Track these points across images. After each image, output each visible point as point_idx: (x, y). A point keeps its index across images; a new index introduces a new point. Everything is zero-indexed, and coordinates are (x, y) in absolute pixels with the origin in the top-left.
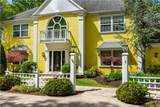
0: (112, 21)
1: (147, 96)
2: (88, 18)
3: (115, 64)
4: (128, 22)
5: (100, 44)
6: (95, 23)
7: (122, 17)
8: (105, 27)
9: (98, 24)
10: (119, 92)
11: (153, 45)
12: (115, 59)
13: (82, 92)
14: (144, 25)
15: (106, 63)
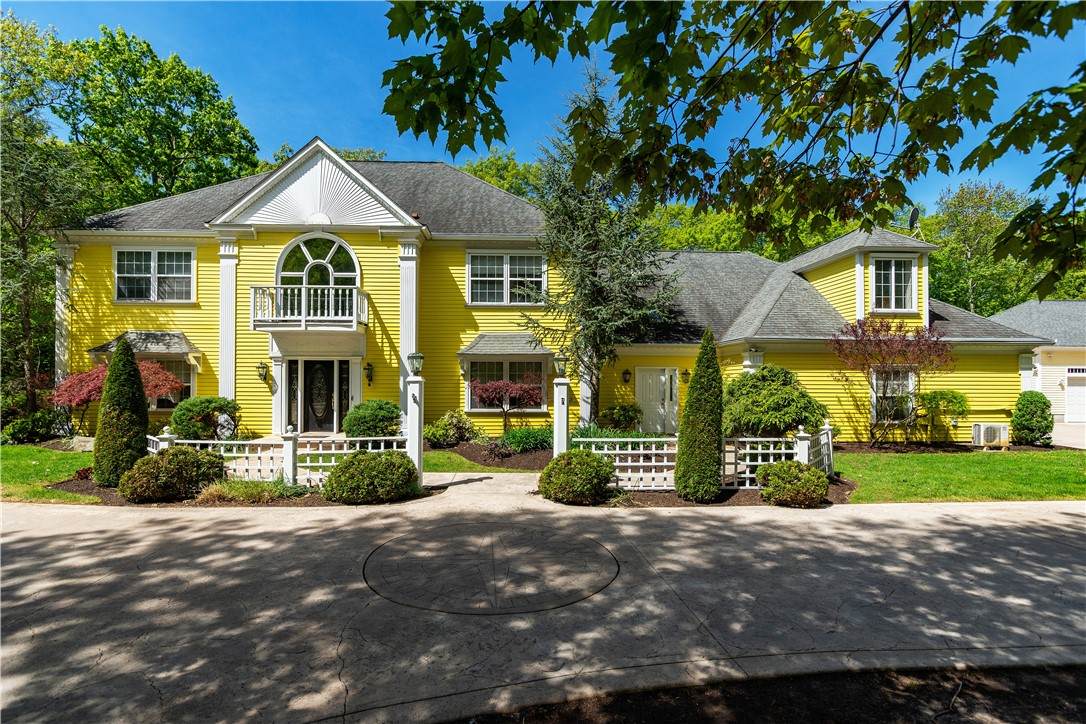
0: (506, 268)
1: (612, 485)
2: (430, 254)
3: (514, 402)
4: (552, 279)
5: (467, 339)
6: (454, 270)
7: (538, 260)
8: (486, 289)
9: (463, 276)
10: (547, 480)
11: (619, 350)
12: (516, 389)
13: (444, 488)
14: (598, 295)
15: (487, 400)
